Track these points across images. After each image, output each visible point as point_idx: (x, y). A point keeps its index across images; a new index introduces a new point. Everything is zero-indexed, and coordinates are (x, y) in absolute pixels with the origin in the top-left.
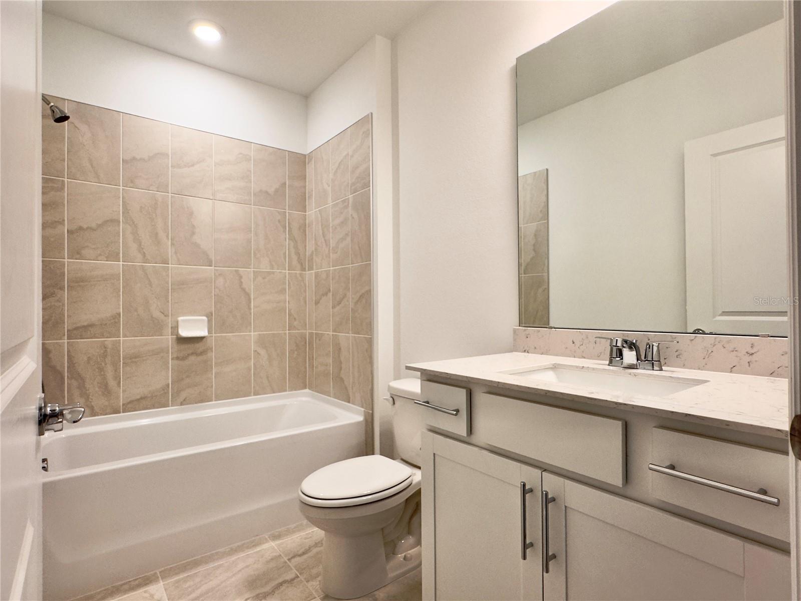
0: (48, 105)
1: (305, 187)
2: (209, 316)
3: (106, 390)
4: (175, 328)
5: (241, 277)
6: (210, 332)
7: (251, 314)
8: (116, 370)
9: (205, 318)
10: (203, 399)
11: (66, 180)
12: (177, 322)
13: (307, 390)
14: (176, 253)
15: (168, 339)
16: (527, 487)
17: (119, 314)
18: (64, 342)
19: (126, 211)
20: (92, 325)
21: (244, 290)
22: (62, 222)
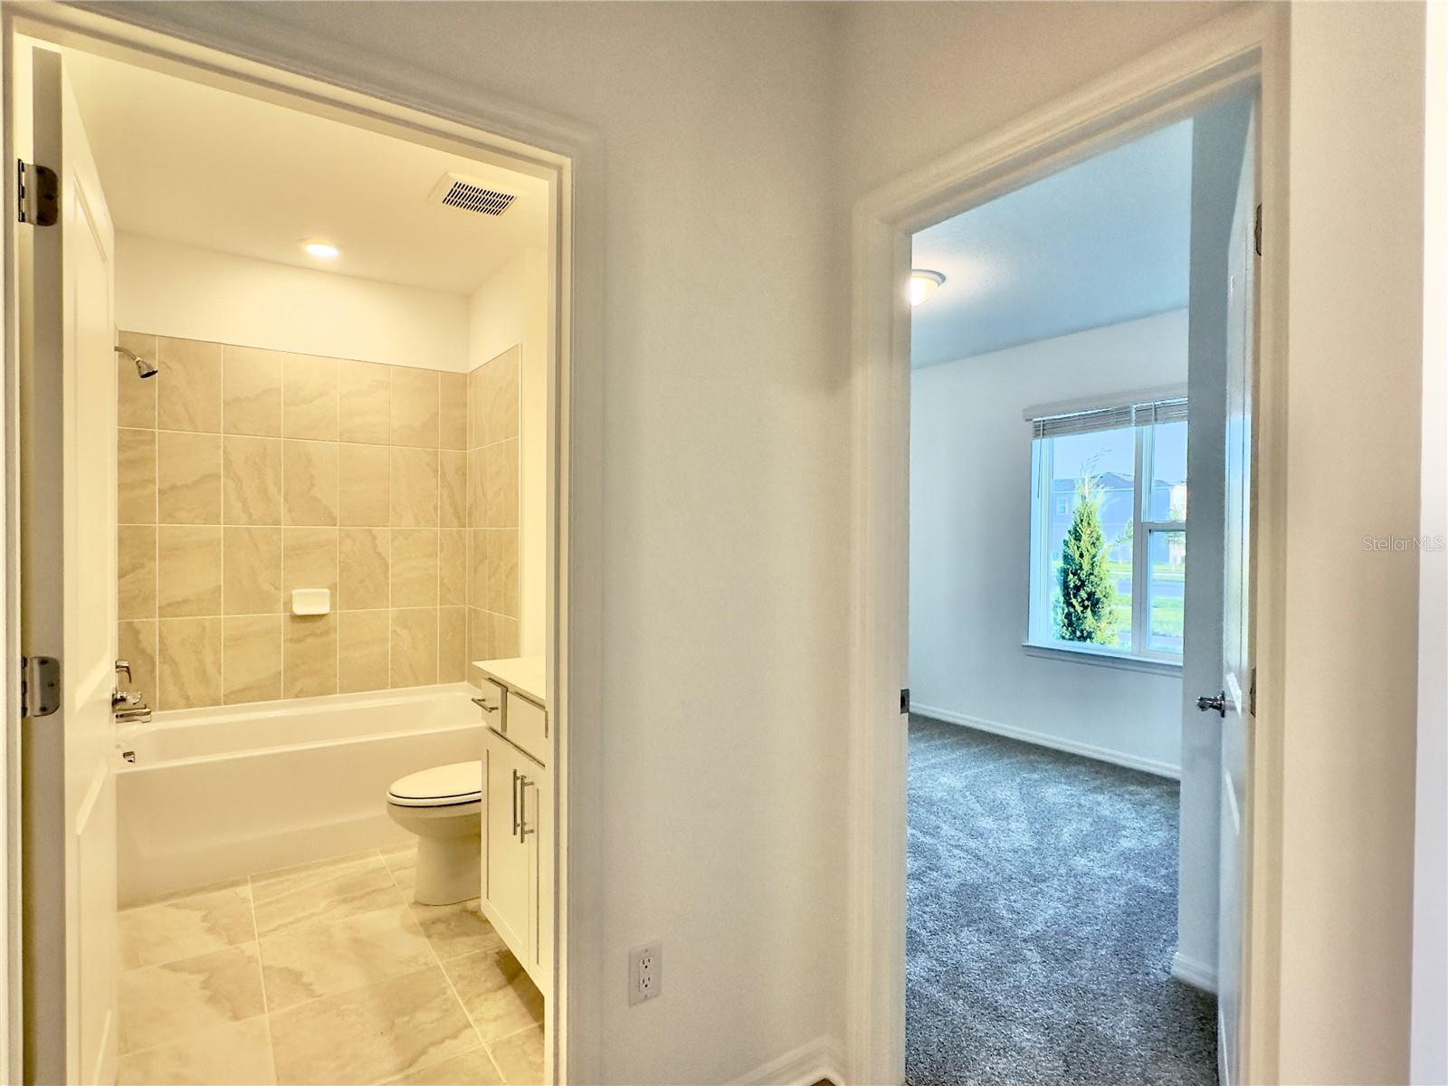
0: (134, 359)
1: (465, 417)
2: (333, 587)
3: (203, 677)
4: (288, 603)
5: (374, 538)
6: (333, 606)
7: (388, 584)
8: (216, 653)
9: (327, 591)
10: (324, 690)
11: (157, 430)
12: (291, 596)
13: (466, 683)
14: (290, 511)
15: (281, 617)
16: (518, 775)
17: (220, 587)
18: (154, 623)
19: (228, 463)
20: (186, 601)
21: (379, 554)
22: (152, 481)
